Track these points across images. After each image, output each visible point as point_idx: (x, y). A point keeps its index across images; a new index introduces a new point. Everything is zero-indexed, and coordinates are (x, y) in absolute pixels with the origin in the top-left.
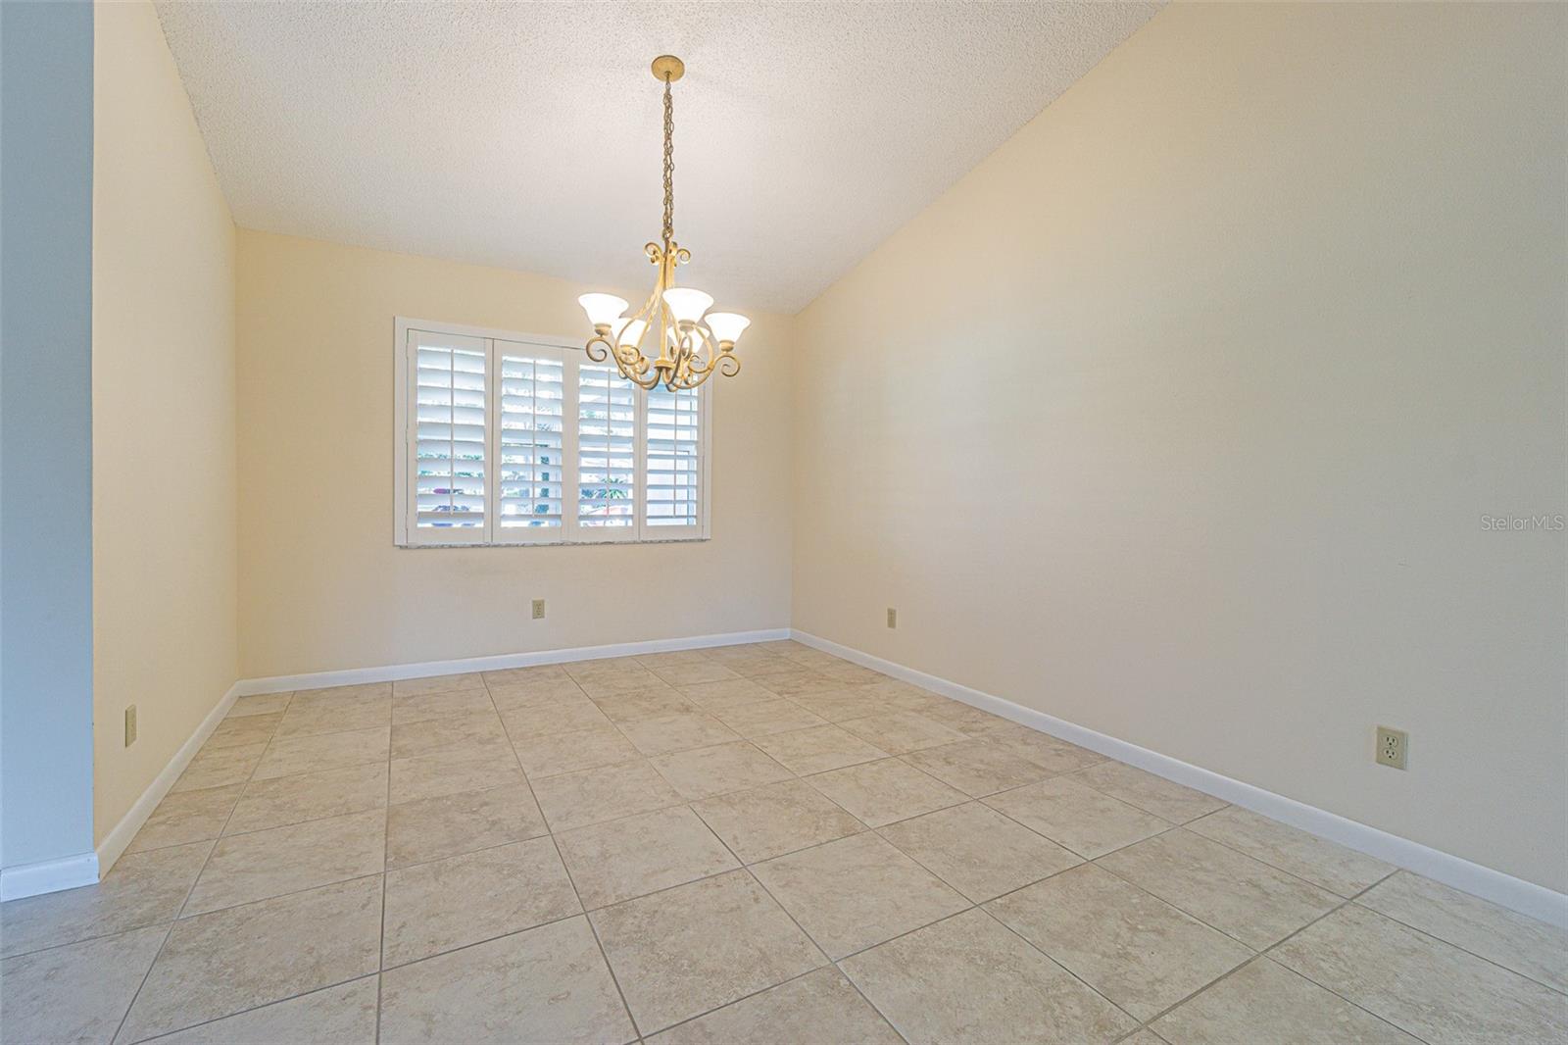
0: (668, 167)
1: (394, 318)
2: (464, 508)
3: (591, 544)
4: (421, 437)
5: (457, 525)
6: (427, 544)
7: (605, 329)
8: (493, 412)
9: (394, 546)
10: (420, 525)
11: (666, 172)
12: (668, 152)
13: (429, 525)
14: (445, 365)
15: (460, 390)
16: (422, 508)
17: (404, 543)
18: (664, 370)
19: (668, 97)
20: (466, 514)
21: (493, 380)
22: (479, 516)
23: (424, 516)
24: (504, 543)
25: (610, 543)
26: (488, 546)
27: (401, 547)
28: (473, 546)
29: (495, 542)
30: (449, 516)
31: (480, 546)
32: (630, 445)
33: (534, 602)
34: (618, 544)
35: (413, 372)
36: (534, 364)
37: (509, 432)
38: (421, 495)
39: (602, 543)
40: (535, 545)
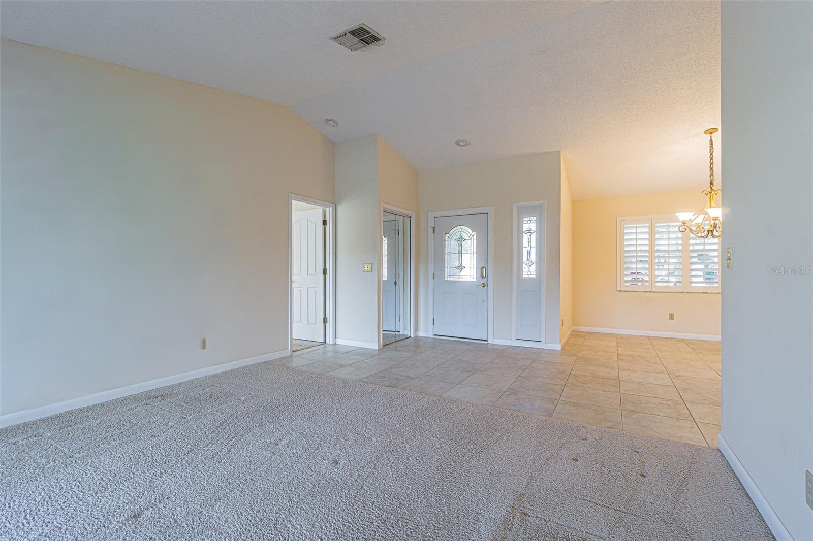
0: (711, 164)
1: (616, 218)
2: (642, 278)
3: (696, 293)
4: (626, 255)
5: (640, 284)
6: (628, 290)
7: (684, 222)
8: (652, 244)
9: (617, 290)
10: (625, 284)
11: (711, 165)
12: (711, 159)
13: (629, 284)
14: (634, 231)
15: (639, 238)
16: (626, 278)
17: (619, 290)
18: (710, 232)
19: (711, 140)
20: (643, 281)
21: (652, 234)
22: (647, 281)
23: (627, 281)
24: (656, 291)
25: (706, 293)
26: (650, 292)
27: (619, 291)
28: (645, 292)
29: (653, 291)
30: (636, 281)
31: (647, 292)
32: (717, 252)
33: (669, 314)
34: (710, 293)
35: (623, 234)
36: (669, 225)
37: (658, 251)
38: (626, 274)
39: (701, 293)
40: (670, 292)
